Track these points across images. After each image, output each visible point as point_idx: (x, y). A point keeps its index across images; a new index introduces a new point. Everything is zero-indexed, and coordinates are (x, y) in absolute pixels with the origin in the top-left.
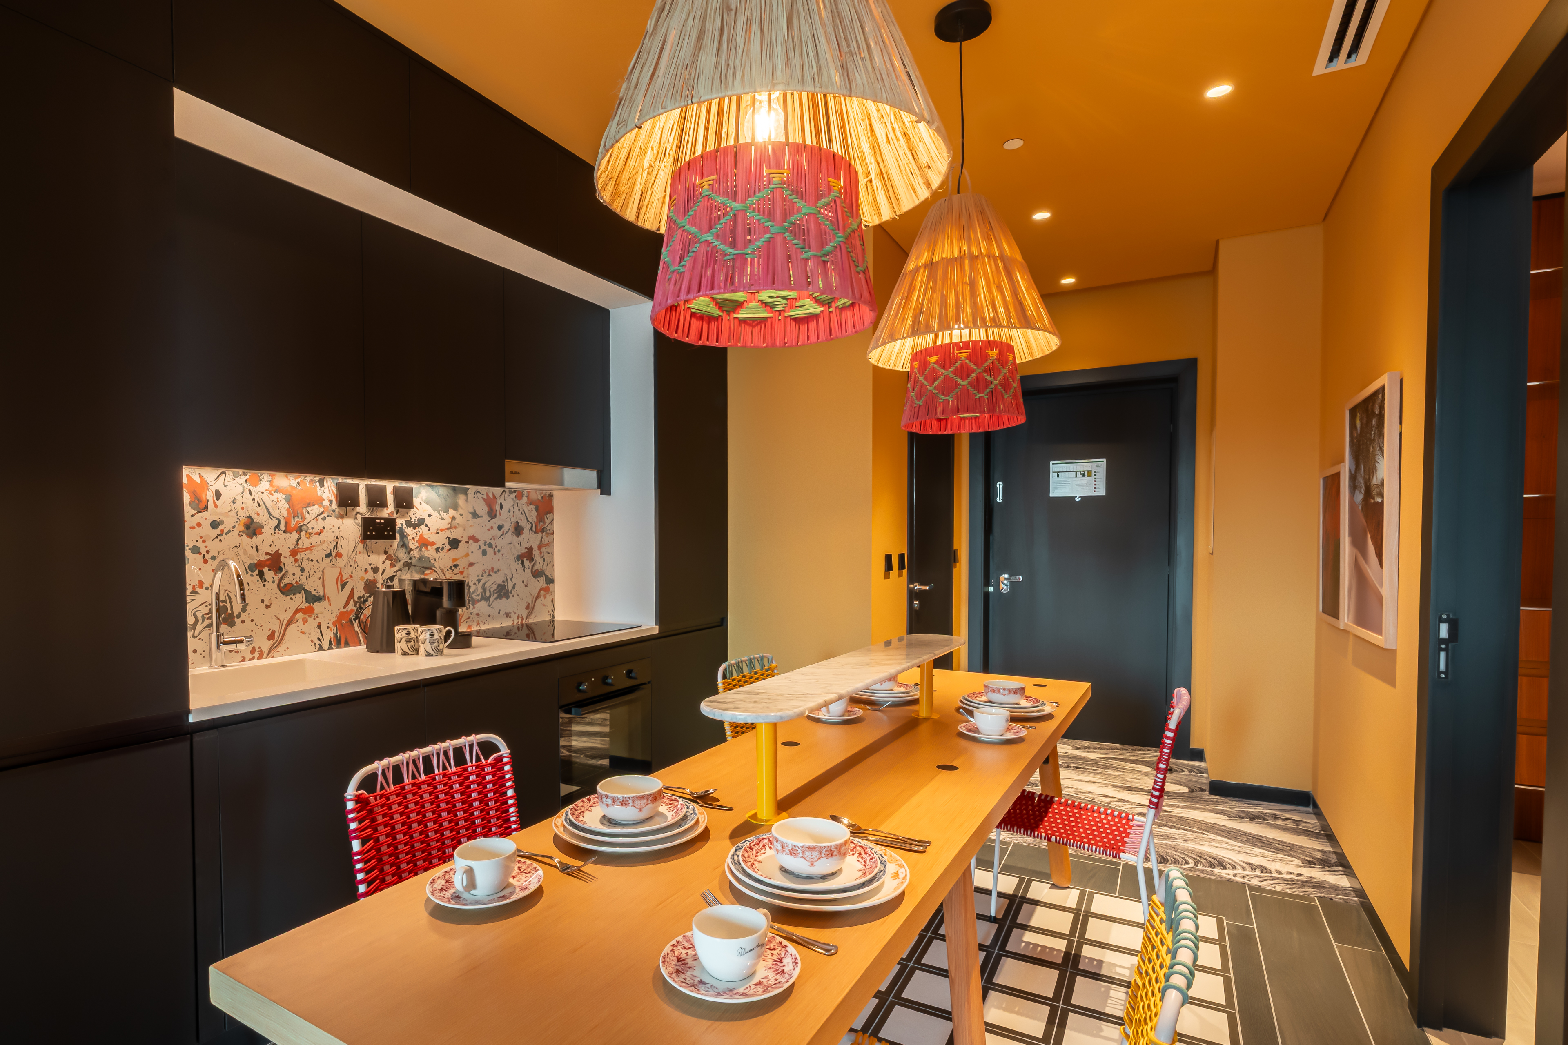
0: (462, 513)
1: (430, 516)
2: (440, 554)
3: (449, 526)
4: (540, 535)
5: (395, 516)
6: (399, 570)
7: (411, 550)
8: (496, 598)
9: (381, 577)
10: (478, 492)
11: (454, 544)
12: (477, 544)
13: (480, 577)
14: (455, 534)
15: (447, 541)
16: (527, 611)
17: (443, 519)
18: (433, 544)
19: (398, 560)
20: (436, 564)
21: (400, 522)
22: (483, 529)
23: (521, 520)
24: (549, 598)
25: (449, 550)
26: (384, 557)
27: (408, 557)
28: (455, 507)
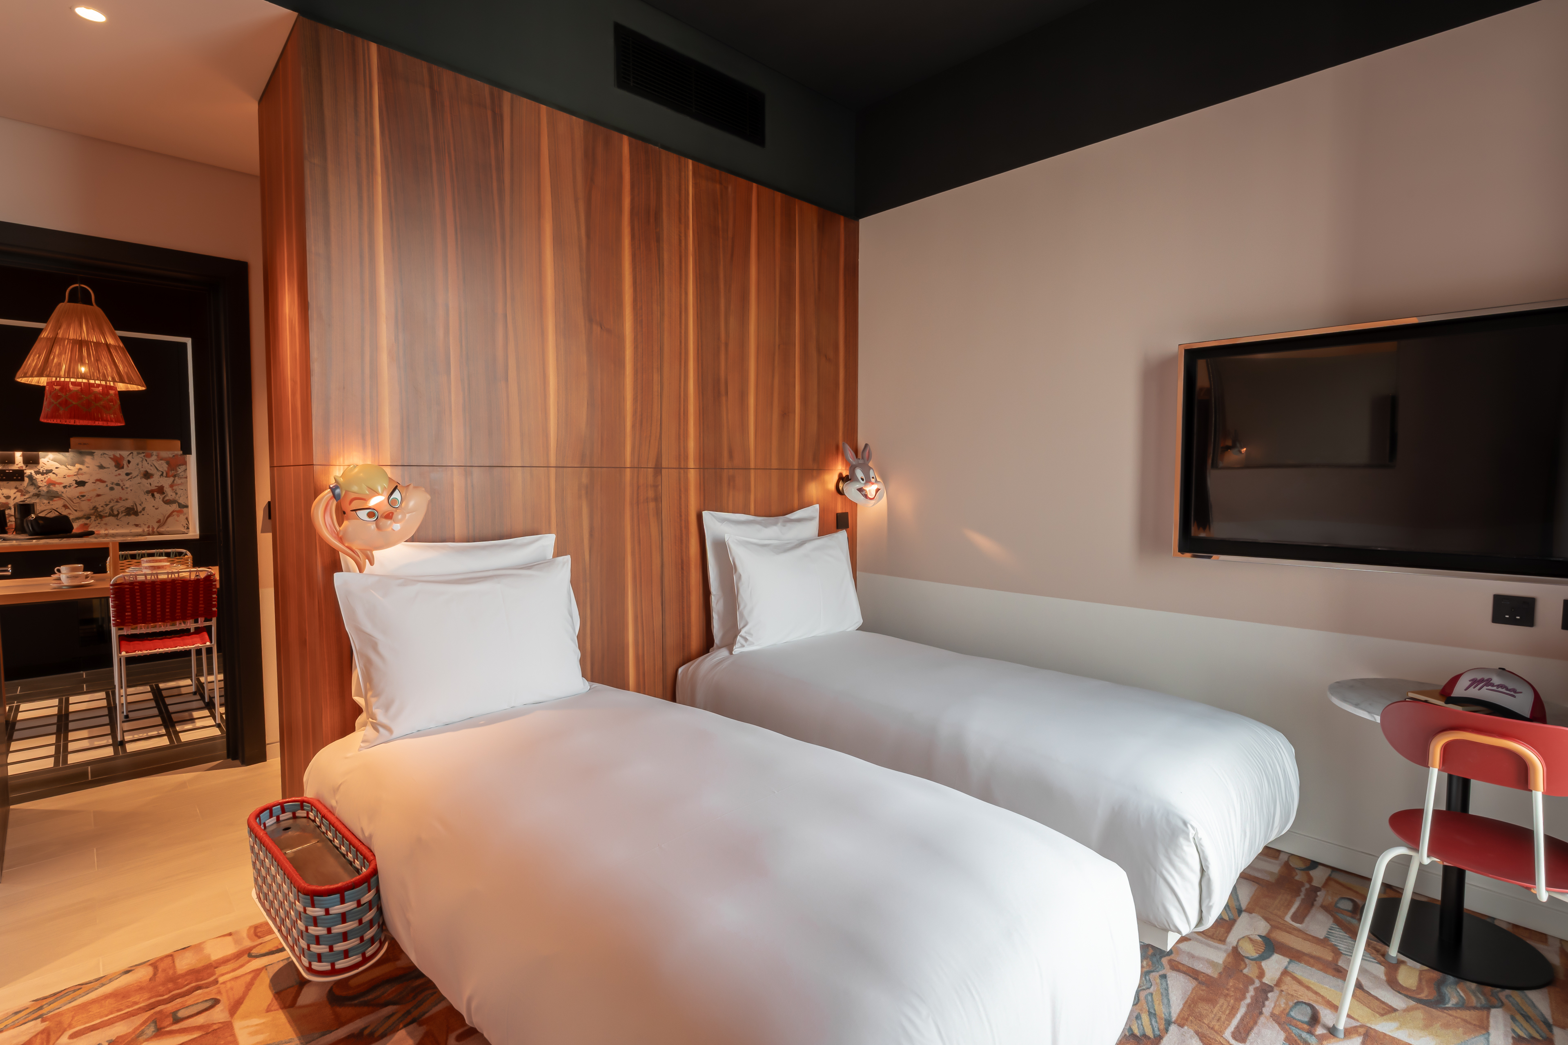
0: (88, 465)
1: (57, 468)
2: (66, 489)
3: (76, 474)
4: (172, 479)
5: (24, 468)
6: (28, 498)
7: (40, 487)
8: (125, 515)
9: (12, 501)
10: (104, 454)
11: (81, 484)
12: (105, 484)
13: (108, 503)
14: (81, 478)
15: (74, 482)
16: (158, 524)
17: (69, 469)
18: (60, 483)
19: (28, 492)
20: (63, 495)
21: (28, 472)
22: (111, 475)
23: (151, 470)
24: (182, 517)
25: (76, 487)
26: (16, 490)
27: (38, 491)
28: (82, 463)
